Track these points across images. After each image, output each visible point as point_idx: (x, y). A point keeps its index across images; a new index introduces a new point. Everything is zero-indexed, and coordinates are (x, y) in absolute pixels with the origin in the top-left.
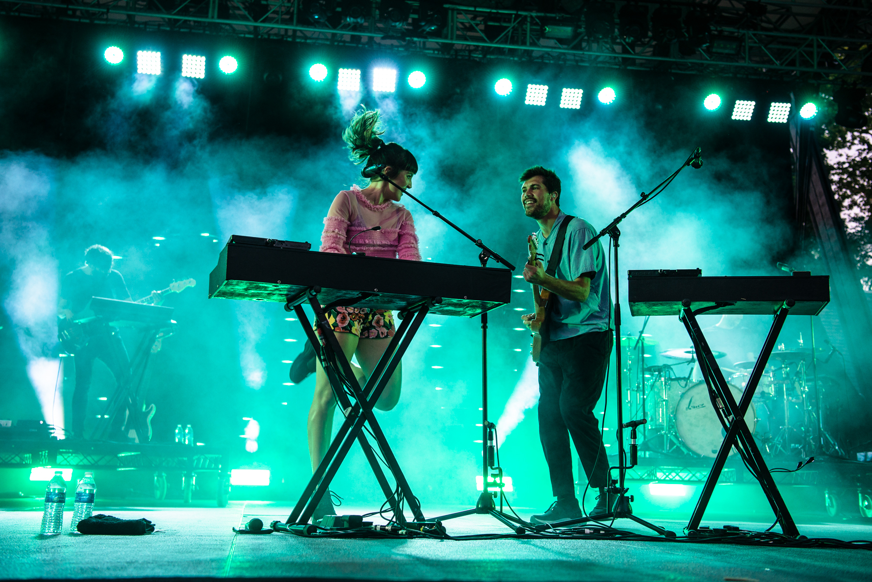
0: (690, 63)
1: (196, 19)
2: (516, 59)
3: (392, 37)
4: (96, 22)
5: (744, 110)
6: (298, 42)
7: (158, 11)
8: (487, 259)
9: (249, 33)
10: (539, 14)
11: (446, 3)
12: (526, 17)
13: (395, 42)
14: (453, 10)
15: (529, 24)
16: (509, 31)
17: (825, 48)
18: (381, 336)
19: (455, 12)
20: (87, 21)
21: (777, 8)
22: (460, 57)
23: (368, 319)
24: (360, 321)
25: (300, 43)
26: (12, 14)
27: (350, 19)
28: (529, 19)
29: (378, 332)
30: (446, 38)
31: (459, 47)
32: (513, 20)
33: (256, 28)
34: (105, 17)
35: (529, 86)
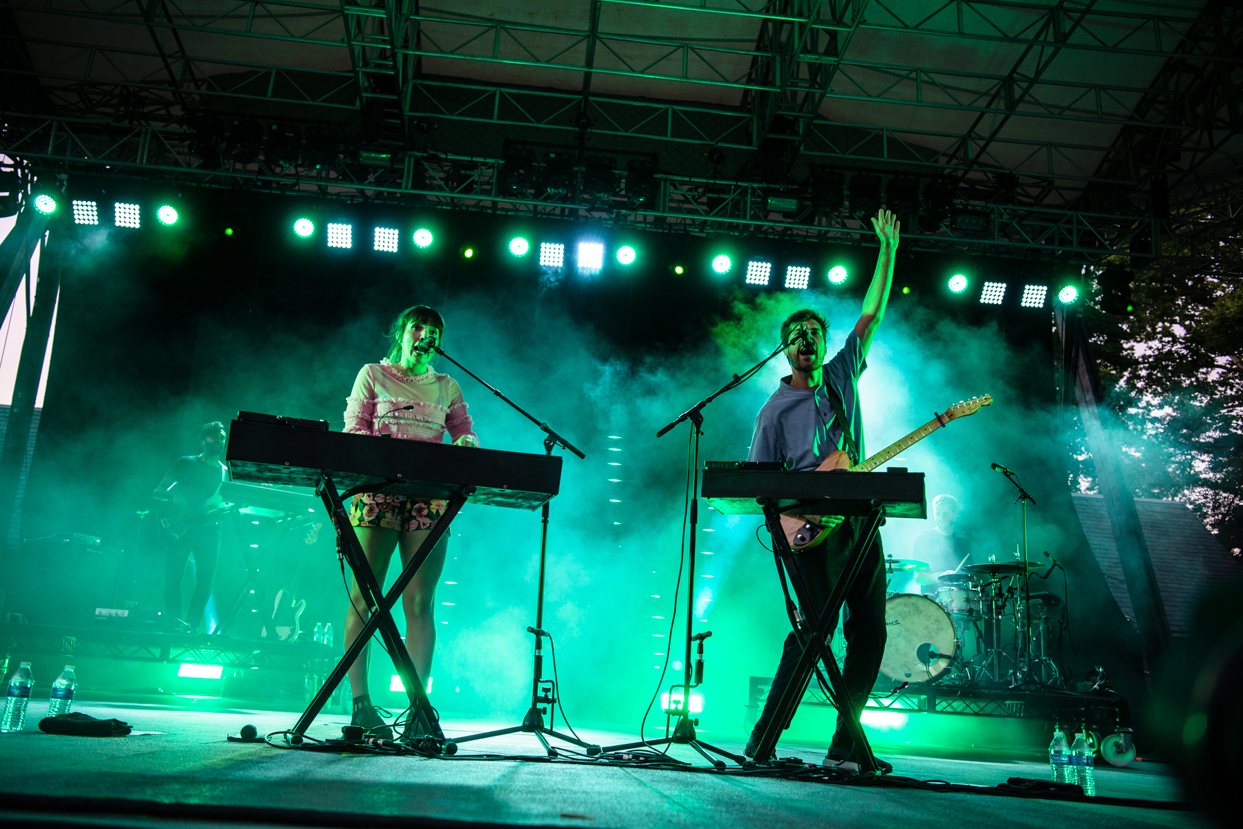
0: (933, 240)
1: (389, 190)
2: (736, 234)
3: (598, 210)
4: (288, 193)
5: (994, 293)
6: (498, 214)
7: (352, 182)
8: (553, 445)
9: (447, 204)
10: (761, 185)
11: (657, 173)
12: (746, 188)
13: (604, 215)
14: (666, 180)
15: (749, 196)
16: (728, 204)
17: (1086, 225)
18: (422, 527)
19: (668, 183)
20: (279, 192)
21: (1039, 181)
22: (673, 232)
23: (405, 508)
24: (394, 511)
25: (500, 214)
26: (203, 185)
27: (551, 190)
28: (749, 191)
29: (419, 524)
30: (658, 211)
31: (673, 221)
32: (732, 191)
33: (452, 198)
34: (297, 188)
35: (751, 263)
